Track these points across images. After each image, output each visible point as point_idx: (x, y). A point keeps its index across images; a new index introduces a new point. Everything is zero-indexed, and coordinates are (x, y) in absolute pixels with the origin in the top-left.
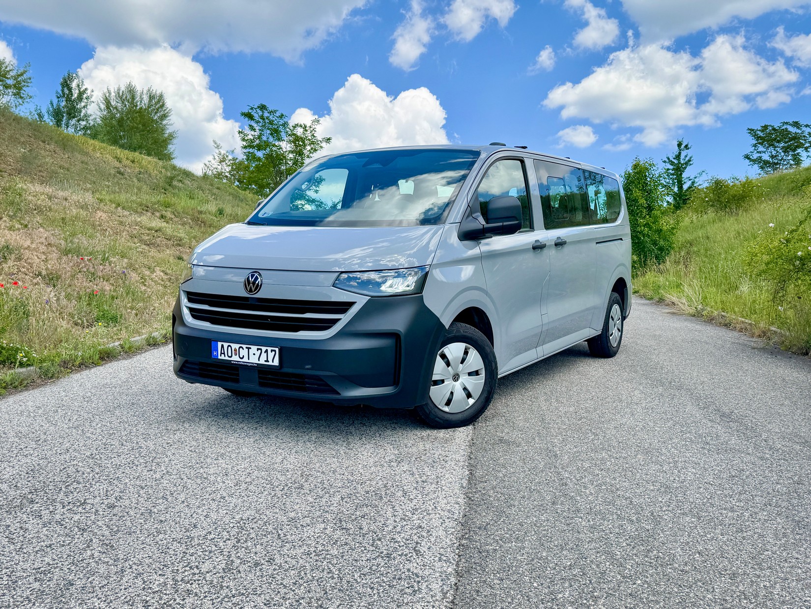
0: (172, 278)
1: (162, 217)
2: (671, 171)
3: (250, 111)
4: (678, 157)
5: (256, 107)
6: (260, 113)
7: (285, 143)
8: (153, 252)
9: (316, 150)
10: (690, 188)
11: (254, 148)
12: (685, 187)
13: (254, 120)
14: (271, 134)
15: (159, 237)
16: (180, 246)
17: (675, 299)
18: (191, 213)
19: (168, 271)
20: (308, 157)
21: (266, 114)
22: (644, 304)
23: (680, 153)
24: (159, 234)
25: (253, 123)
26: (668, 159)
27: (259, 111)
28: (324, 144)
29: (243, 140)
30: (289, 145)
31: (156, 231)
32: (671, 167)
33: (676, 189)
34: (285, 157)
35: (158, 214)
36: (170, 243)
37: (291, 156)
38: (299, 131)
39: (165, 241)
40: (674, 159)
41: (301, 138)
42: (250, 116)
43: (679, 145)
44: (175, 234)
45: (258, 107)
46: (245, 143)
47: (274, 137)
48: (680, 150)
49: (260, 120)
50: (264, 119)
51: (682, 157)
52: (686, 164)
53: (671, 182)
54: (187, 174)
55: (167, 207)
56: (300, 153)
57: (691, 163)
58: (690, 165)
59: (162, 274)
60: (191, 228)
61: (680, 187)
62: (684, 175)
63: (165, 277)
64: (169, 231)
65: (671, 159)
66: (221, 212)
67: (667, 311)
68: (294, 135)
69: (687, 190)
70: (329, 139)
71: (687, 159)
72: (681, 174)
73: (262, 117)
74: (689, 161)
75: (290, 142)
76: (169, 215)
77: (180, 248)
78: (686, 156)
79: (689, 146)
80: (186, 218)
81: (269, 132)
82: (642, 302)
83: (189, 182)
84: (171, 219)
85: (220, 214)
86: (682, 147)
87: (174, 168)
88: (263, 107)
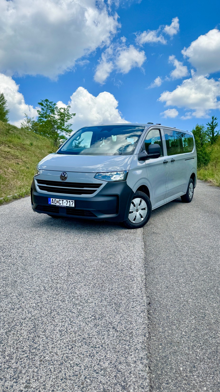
0: (16, 172)
1: (9, 146)
2: (209, 128)
3: (42, 102)
4: (212, 123)
5: (44, 100)
6: (46, 103)
7: (56, 115)
8: (7, 161)
9: (69, 119)
10: (217, 135)
11: (44, 117)
12: (215, 135)
13: (43, 106)
14: (51, 112)
15: (9, 155)
16: (17, 159)
17: (211, 180)
18: (20, 144)
19: (14, 169)
20: (66, 121)
21: (48, 104)
22: (200, 182)
23: (213, 121)
24: (9, 154)
25: (43, 107)
26: (209, 123)
27: (45, 102)
28: (72, 116)
29: (39, 114)
30: (58, 116)
31: (8, 153)
32: (210, 127)
33: (211, 136)
34: (56, 121)
35: (7, 145)
36: (13, 157)
37: (59, 121)
38: (62, 111)
39: (11, 157)
40: (211, 123)
41: (63, 114)
42: (42, 105)
43: (213, 118)
44: (15, 154)
45: (45, 100)
46: (40, 115)
47: (52, 113)
48: (213, 120)
49: (46, 106)
50: (47, 106)
51: (214, 123)
52: (215, 125)
53: (209, 133)
54: (15, 128)
55: (10, 143)
56: (63, 120)
57: (217, 125)
58: (217, 126)
59: (12, 170)
60: (21, 151)
61: (213, 135)
62: (215, 130)
63: (13, 171)
64: (12, 152)
65: (210, 123)
66: (32, 144)
67: (209, 184)
68: (60, 112)
69: (216, 136)
70: (75, 114)
71: (216, 124)
72: (213, 130)
73: (47, 105)
74: (217, 124)
75: (58, 115)
76: (11, 146)
77: (18, 159)
78: (215, 123)
79: (217, 118)
80: (18, 147)
81: (50, 111)
82: (199, 181)
83: (16, 131)
84: (12, 147)
85: (32, 145)
86: (214, 118)
87: (9, 125)
88: (47, 101)
